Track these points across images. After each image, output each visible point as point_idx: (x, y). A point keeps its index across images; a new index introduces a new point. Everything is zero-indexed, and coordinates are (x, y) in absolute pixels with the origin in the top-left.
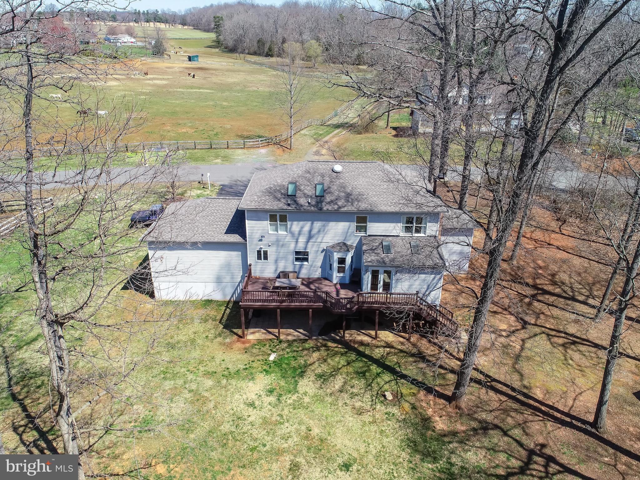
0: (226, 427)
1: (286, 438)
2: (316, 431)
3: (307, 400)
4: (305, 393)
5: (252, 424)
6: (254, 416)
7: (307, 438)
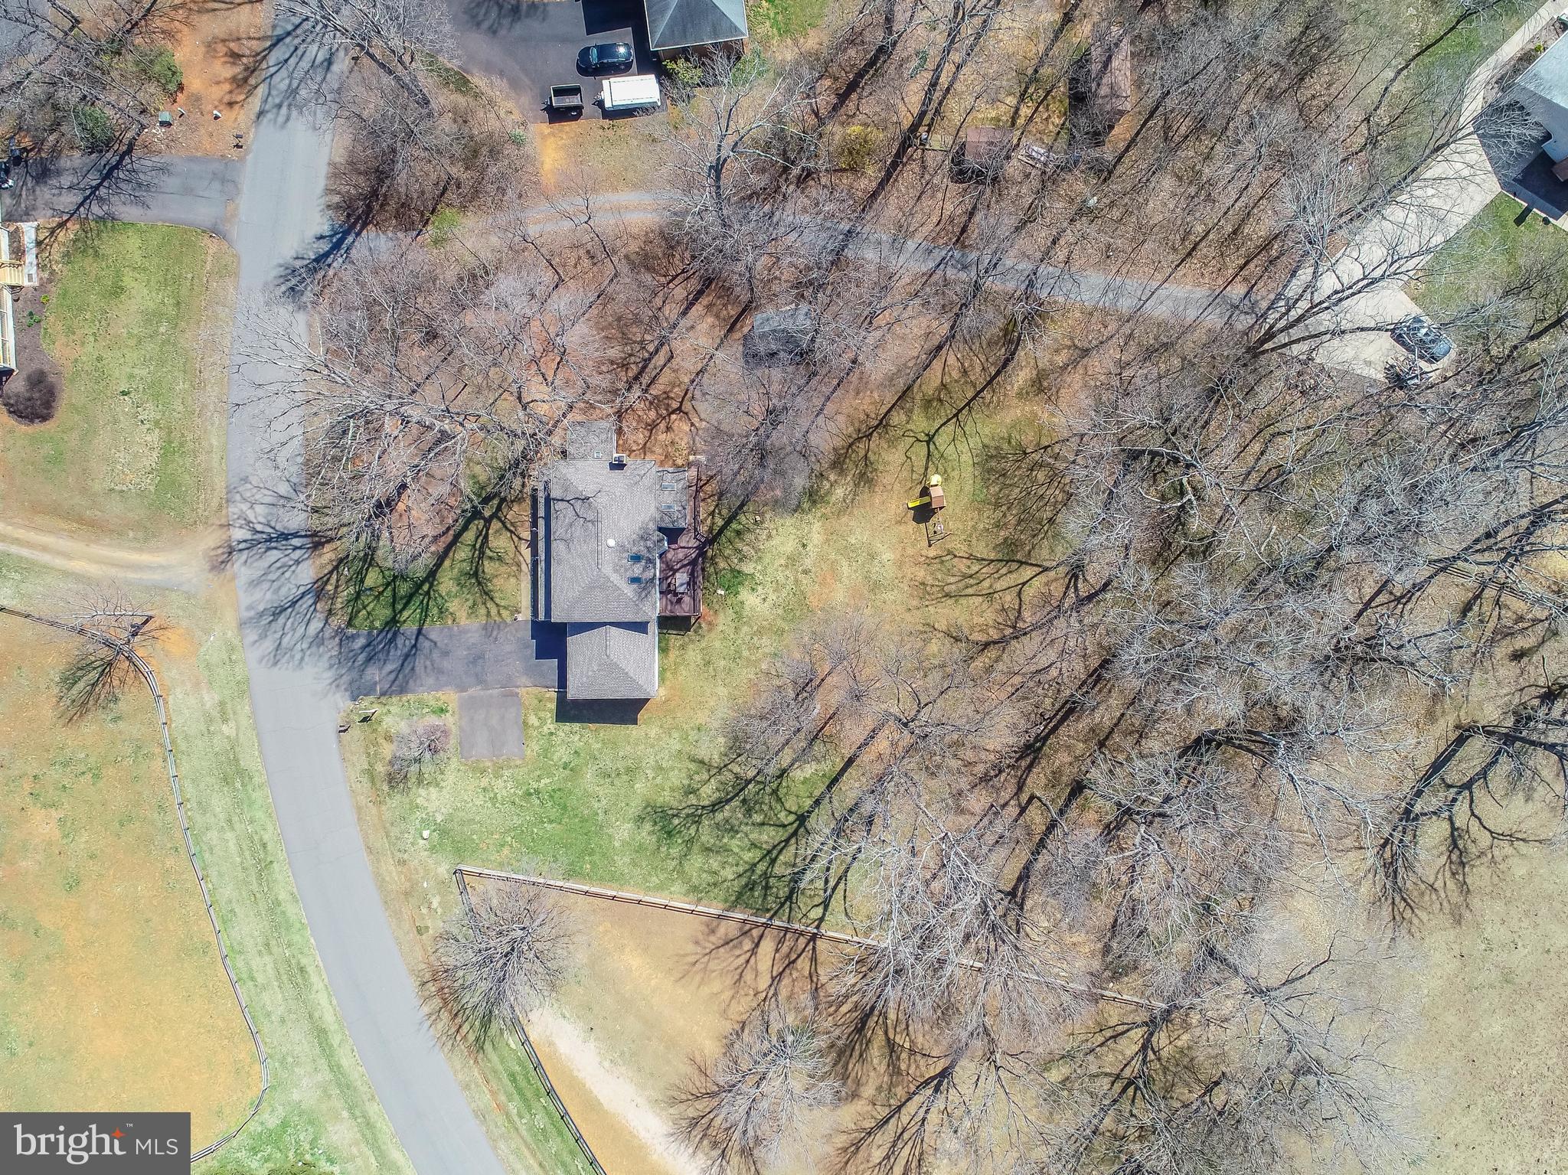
0: (780, 611)
1: (787, 578)
2: (783, 562)
3: (759, 567)
4: (755, 568)
5: (778, 597)
6: (772, 597)
7: (787, 566)
